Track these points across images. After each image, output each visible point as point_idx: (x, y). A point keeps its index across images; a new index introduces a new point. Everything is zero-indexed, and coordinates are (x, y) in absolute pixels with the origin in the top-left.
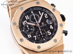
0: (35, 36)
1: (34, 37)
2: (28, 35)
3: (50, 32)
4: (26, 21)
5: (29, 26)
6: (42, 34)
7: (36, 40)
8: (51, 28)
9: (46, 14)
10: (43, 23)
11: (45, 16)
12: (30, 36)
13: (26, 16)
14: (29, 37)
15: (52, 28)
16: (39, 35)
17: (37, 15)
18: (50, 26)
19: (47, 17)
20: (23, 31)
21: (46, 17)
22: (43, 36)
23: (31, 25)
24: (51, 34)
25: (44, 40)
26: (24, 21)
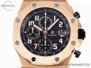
0: (36, 45)
1: (34, 44)
2: (28, 39)
3: (56, 47)
4: (33, 22)
5: (35, 29)
6: (45, 45)
7: (35, 48)
8: (60, 42)
9: (62, 23)
10: (52, 32)
11: (60, 24)
12: (30, 42)
13: (36, 16)
14: (28, 43)
15: (62, 42)
16: (42, 45)
17: (51, 20)
18: (60, 39)
19: (62, 27)
20: (25, 32)
21: (60, 26)
22: (45, 48)
23: (37, 29)
24: (56, 48)
25: (45, 53)
26: (32, 22)
